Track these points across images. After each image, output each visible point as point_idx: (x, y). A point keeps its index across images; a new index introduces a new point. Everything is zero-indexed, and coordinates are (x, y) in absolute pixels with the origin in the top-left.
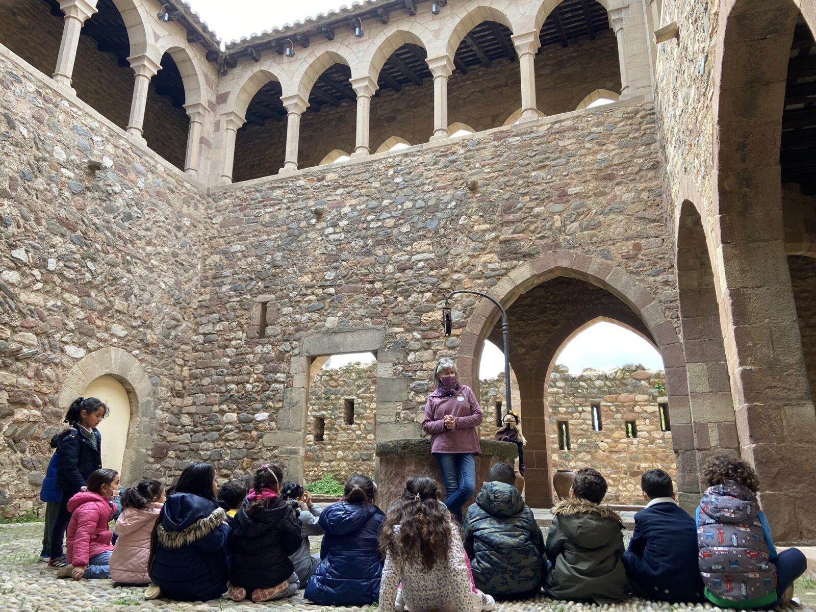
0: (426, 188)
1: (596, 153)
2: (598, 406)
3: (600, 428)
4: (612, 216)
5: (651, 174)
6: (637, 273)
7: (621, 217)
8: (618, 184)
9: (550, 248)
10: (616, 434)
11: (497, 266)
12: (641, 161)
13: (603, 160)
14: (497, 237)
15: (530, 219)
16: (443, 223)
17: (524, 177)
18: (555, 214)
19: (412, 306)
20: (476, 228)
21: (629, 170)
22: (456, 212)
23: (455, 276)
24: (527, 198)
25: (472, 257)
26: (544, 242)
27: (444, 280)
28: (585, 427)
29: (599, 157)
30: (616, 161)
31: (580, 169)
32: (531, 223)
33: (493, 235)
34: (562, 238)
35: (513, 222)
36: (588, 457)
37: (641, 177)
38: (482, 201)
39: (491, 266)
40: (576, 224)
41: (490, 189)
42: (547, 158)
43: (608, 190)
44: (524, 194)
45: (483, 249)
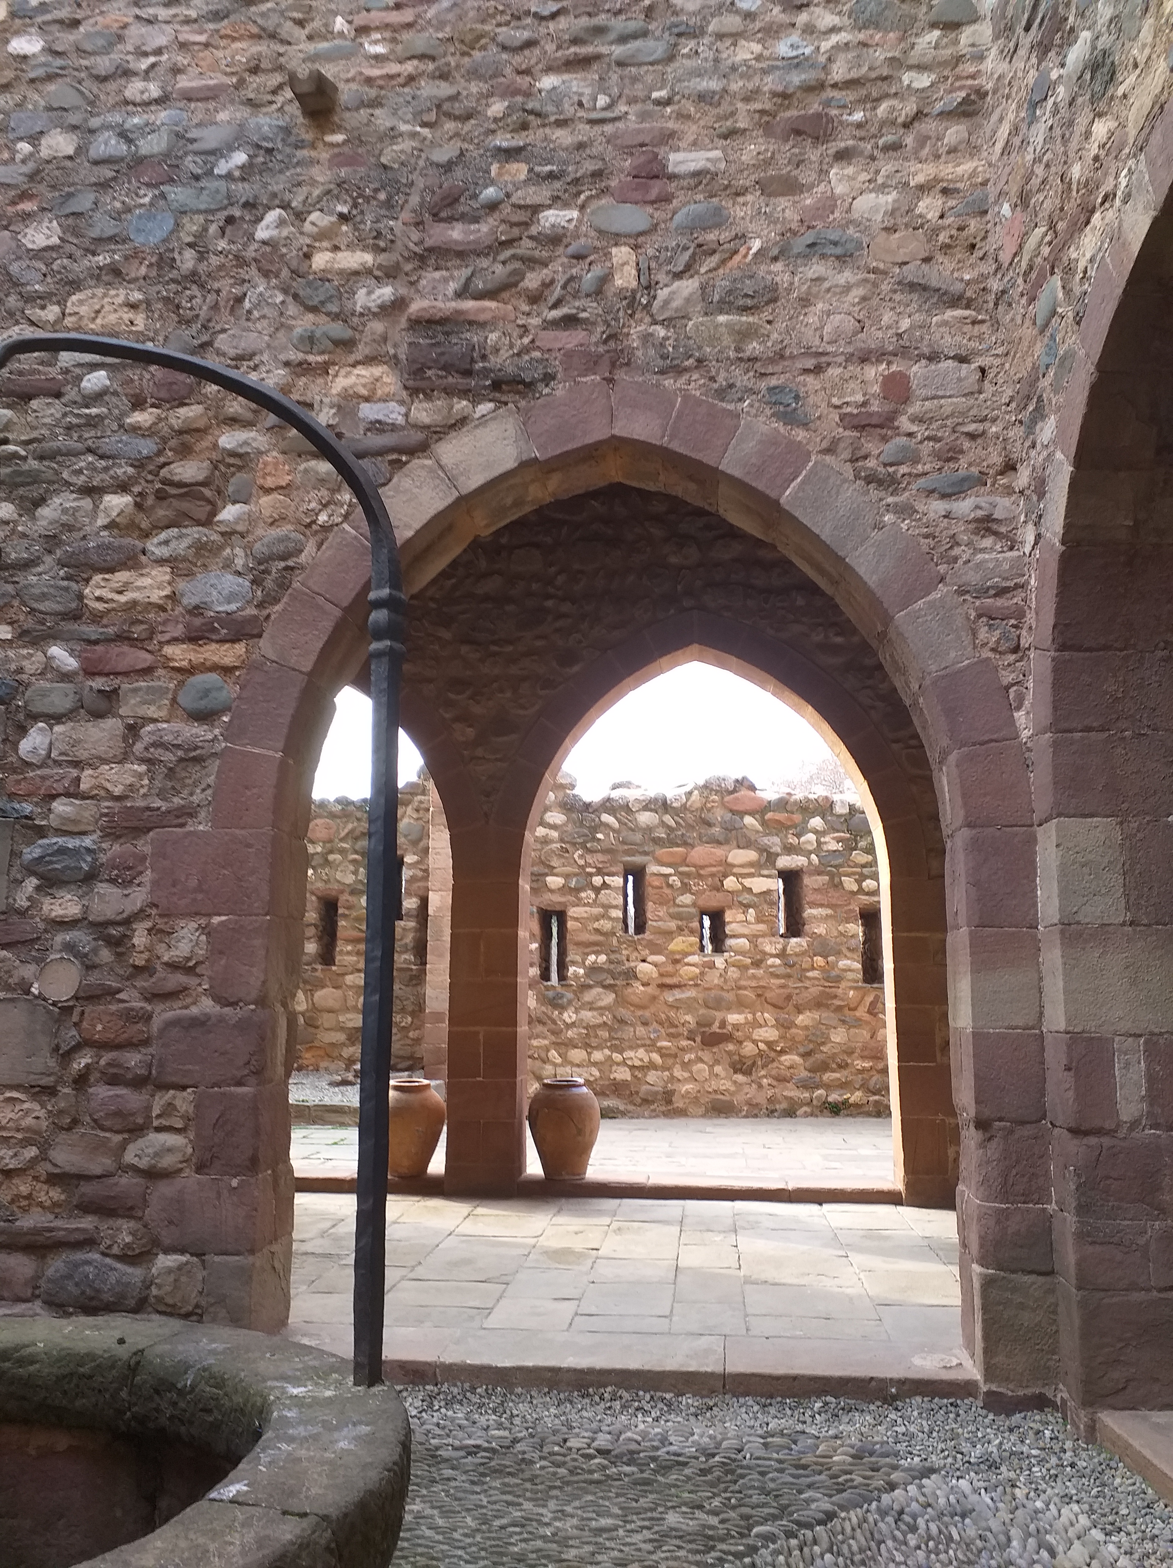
0: (134, 89)
1: (772, 32)
2: (638, 873)
3: (640, 928)
4: (816, 268)
5: (955, 133)
6: (889, 483)
7: (847, 276)
8: (843, 156)
9: (592, 363)
10: (678, 944)
11: (394, 413)
12: (923, 81)
13: (797, 63)
14: (398, 305)
15: (526, 247)
16: (192, 226)
17: (511, 92)
18: (617, 238)
19: (51, 541)
20: (320, 260)
21: (883, 109)
22: (243, 191)
23: (229, 440)
24: (519, 170)
25: (301, 368)
26: (572, 339)
27: (185, 452)
28: (606, 925)
29: (783, 48)
30: (839, 72)
31: (714, 84)
32: (531, 262)
33: (386, 292)
34: (636, 330)
35: (461, 255)
36: (609, 998)
37: (922, 141)
38: (351, 161)
39: (369, 411)
40: (688, 286)
41: (383, 119)
42: (600, 31)
43: (806, 176)
44: (510, 154)
45: (347, 344)
